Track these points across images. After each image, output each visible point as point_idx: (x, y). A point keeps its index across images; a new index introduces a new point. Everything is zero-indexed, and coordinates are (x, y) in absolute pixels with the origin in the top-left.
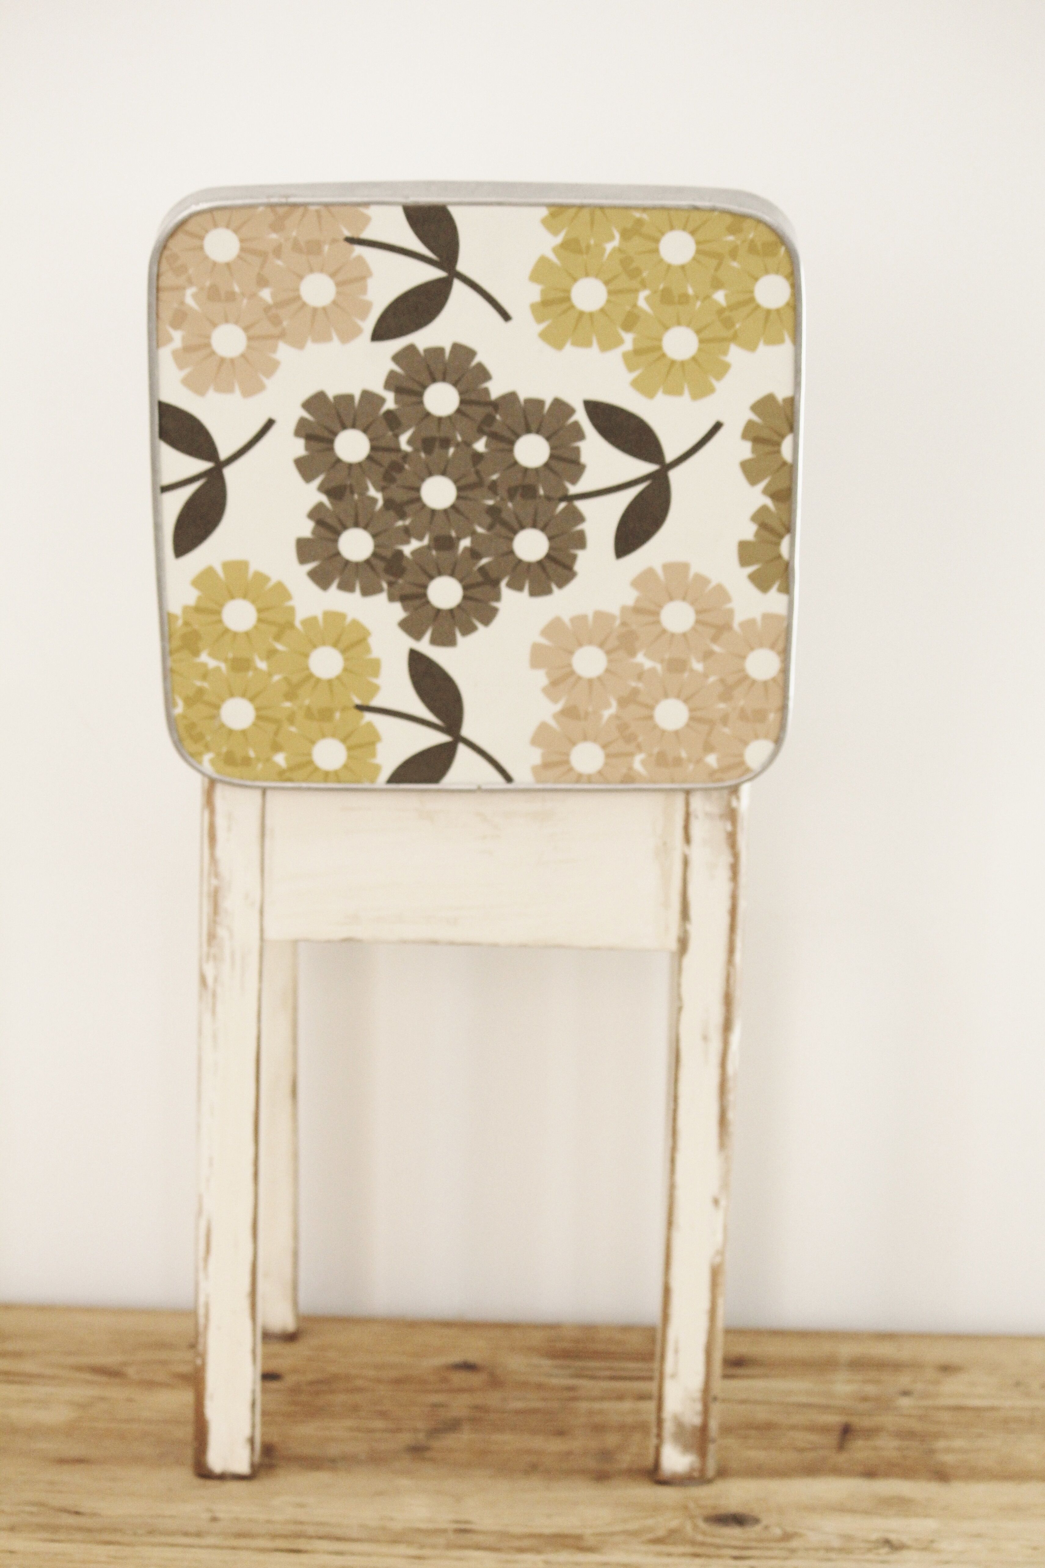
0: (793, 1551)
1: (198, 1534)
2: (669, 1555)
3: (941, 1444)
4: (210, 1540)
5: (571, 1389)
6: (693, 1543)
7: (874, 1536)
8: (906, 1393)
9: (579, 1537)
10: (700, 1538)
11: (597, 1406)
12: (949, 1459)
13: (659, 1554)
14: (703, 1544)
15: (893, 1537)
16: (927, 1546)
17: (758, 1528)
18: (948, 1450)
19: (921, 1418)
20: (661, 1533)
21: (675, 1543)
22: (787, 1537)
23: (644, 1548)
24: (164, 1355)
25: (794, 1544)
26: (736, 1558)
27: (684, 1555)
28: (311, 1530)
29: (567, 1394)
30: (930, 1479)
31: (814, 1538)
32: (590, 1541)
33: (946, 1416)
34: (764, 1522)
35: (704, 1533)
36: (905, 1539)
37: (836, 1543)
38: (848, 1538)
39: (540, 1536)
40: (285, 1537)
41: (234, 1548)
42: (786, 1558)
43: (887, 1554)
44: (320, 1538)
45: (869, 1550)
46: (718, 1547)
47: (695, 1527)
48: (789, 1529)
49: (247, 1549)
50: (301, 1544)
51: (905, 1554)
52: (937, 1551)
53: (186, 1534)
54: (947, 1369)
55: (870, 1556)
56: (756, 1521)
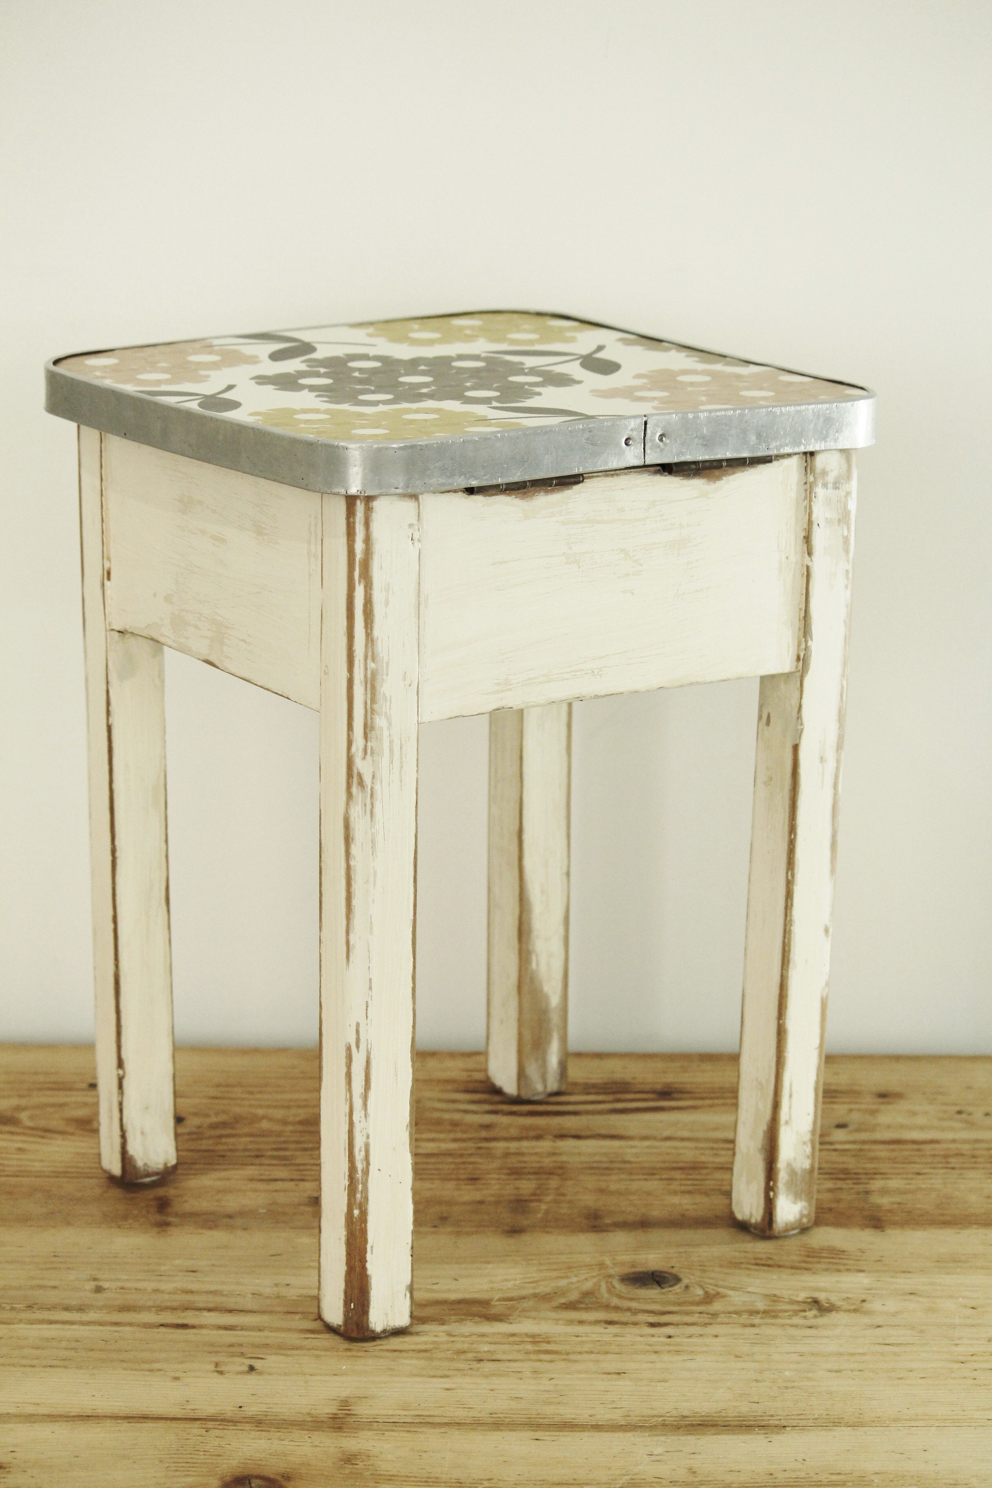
0: (715, 1315)
1: (80, 1309)
2: (581, 1322)
3: (877, 1184)
4: (92, 1316)
5: (488, 1127)
6: (607, 1307)
7: (802, 1296)
8: (841, 1126)
9: (485, 1303)
10: (615, 1301)
11: (513, 1146)
12: (884, 1201)
13: (571, 1322)
14: (617, 1308)
15: (822, 1296)
16: (858, 1308)
17: (677, 1288)
18: (884, 1192)
19: (858, 1154)
20: (574, 1296)
21: (587, 1309)
22: (709, 1298)
23: (554, 1315)
24: (60, 1098)
25: (717, 1306)
26: (652, 1325)
27: (597, 1322)
28: (200, 1300)
29: (484, 1134)
30: (864, 1227)
31: (737, 1299)
32: (498, 1308)
33: (882, 1152)
34: (685, 1281)
35: (620, 1297)
36: (834, 1299)
37: (760, 1306)
38: (774, 1298)
39: (445, 1302)
40: (173, 1309)
41: (116, 1324)
42: (706, 1325)
43: (815, 1317)
44: (209, 1310)
45: (796, 1313)
46: (636, 1312)
47: (611, 1290)
48: (711, 1290)
49: (130, 1324)
50: (189, 1318)
51: (833, 1317)
52: (867, 1313)
53: (67, 1309)
54: (884, 1096)
55: (796, 1320)
56: (677, 1280)
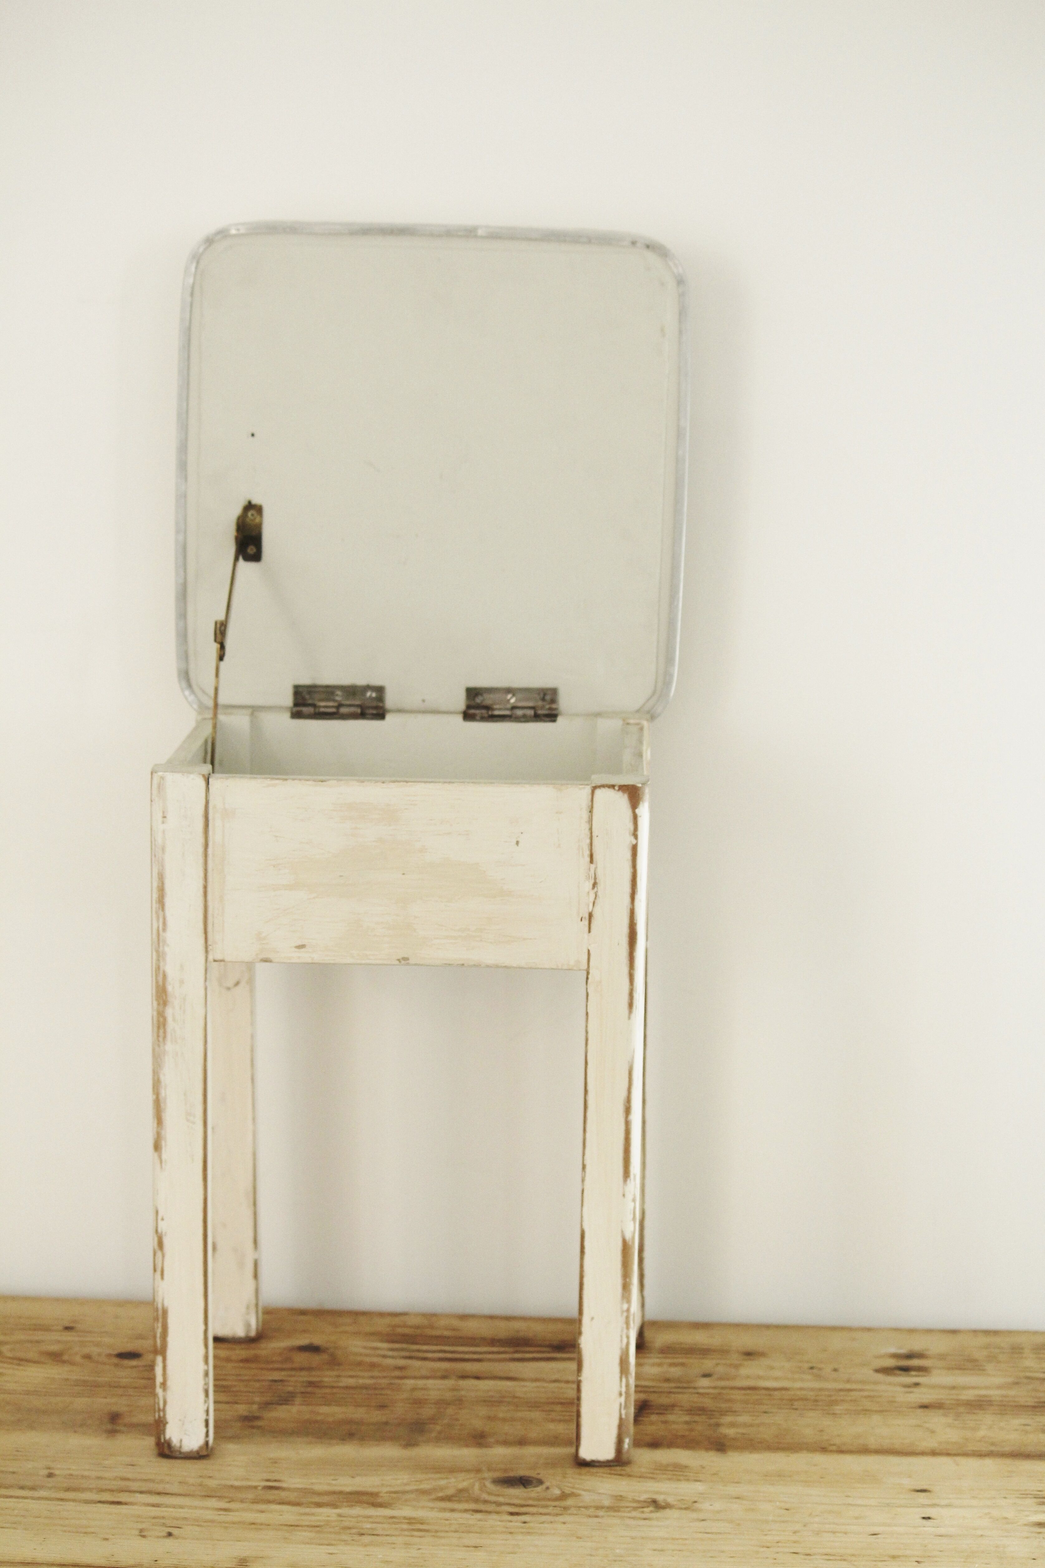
0: (566, 1508)
1: (33, 1488)
2: (453, 1510)
3: (728, 1419)
4: (42, 1493)
5: (401, 1368)
6: (477, 1500)
7: (644, 1497)
8: (706, 1375)
9: (375, 1495)
10: (485, 1496)
11: (421, 1383)
12: (731, 1432)
13: (444, 1510)
14: (486, 1502)
15: (660, 1498)
16: (689, 1506)
17: (539, 1489)
18: (732, 1425)
19: (715, 1398)
20: (450, 1492)
21: (459, 1501)
22: (564, 1496)
23: (431, 1504)
24: (39, 1336)
25: (569, 1502)
26: (512, 1514)
27: (466, 1511)
28: (135, 1486)
29: (397, 1373)
30: (707, 1449)
31: (587, 1498)
32: (384, 1498)
33: (737, 1395)
34: (547, 1484)
35: (489, 1494)
36: (670, 1500)
37: (607, 1502)
38: (620, 1498)
39: (341, 1493)
40: (112, 1491)
41: (62, 1500)
42: (557, 1515)
43: (651, 1512)
44: (141, 1492)
45: (635, 1509)
46: (499, 1504)
47: (483, 1488)
48: (568, 1491)
49: (74, 1500)
50: (123, 1497)
51: (668, 1512)
52: (694, 1510)
53: (22, 1488)
54: (749, 1354)
55: (634, 1514)
56: (540, 1482)
